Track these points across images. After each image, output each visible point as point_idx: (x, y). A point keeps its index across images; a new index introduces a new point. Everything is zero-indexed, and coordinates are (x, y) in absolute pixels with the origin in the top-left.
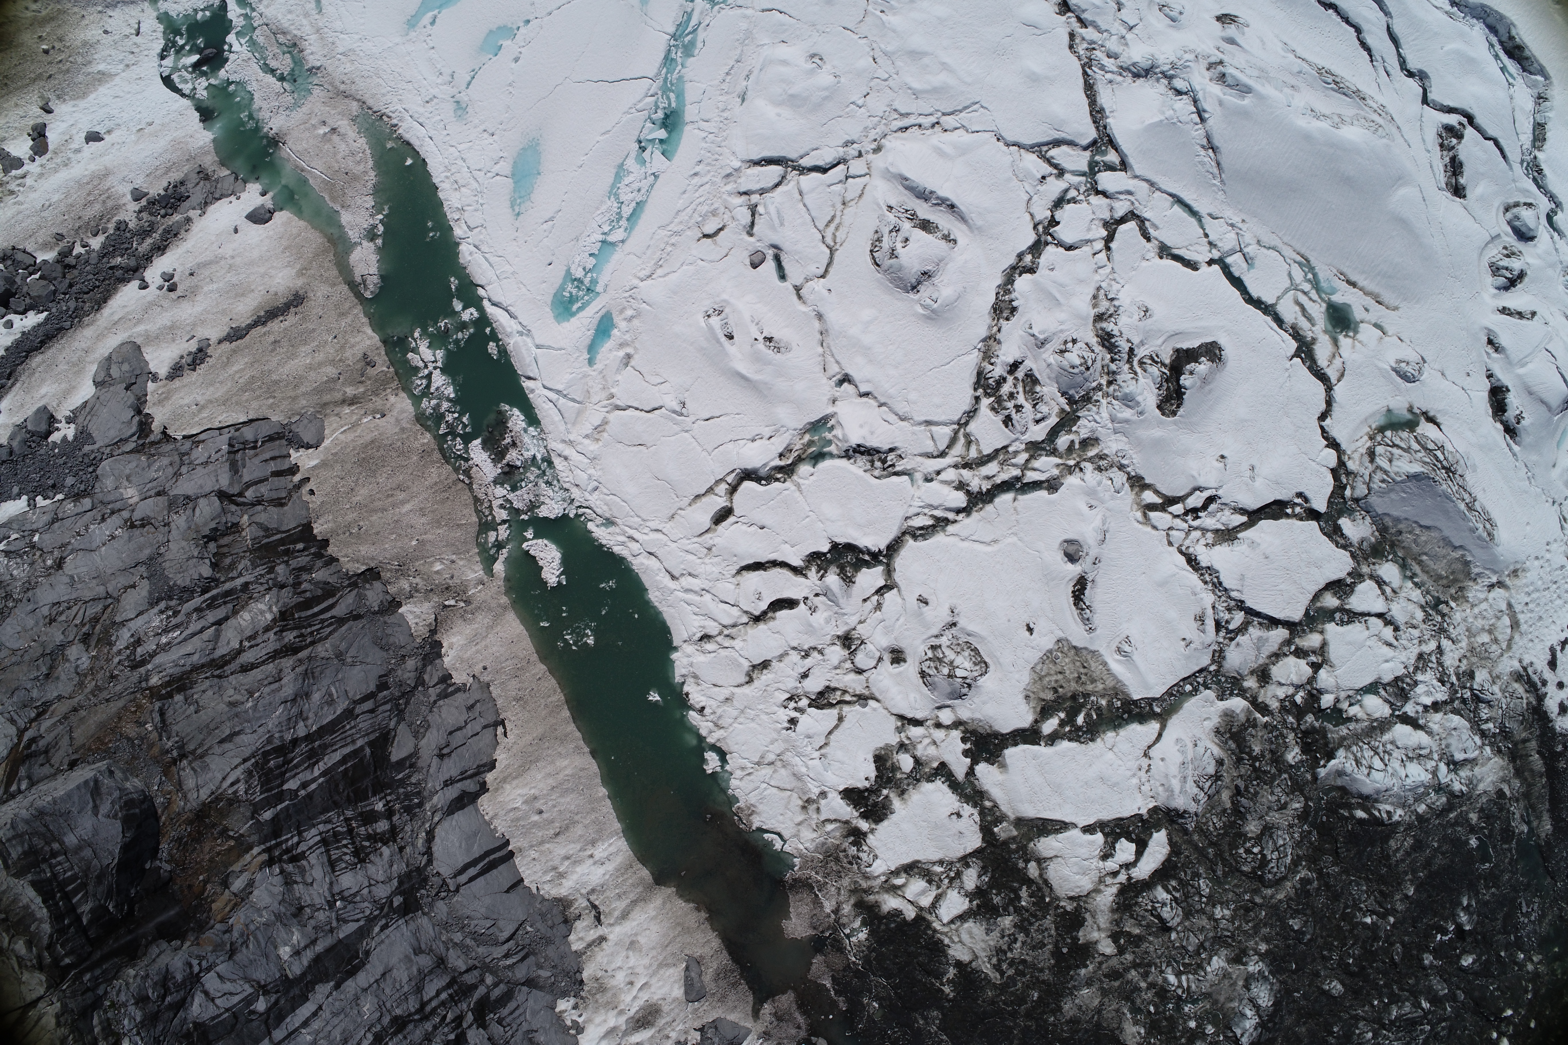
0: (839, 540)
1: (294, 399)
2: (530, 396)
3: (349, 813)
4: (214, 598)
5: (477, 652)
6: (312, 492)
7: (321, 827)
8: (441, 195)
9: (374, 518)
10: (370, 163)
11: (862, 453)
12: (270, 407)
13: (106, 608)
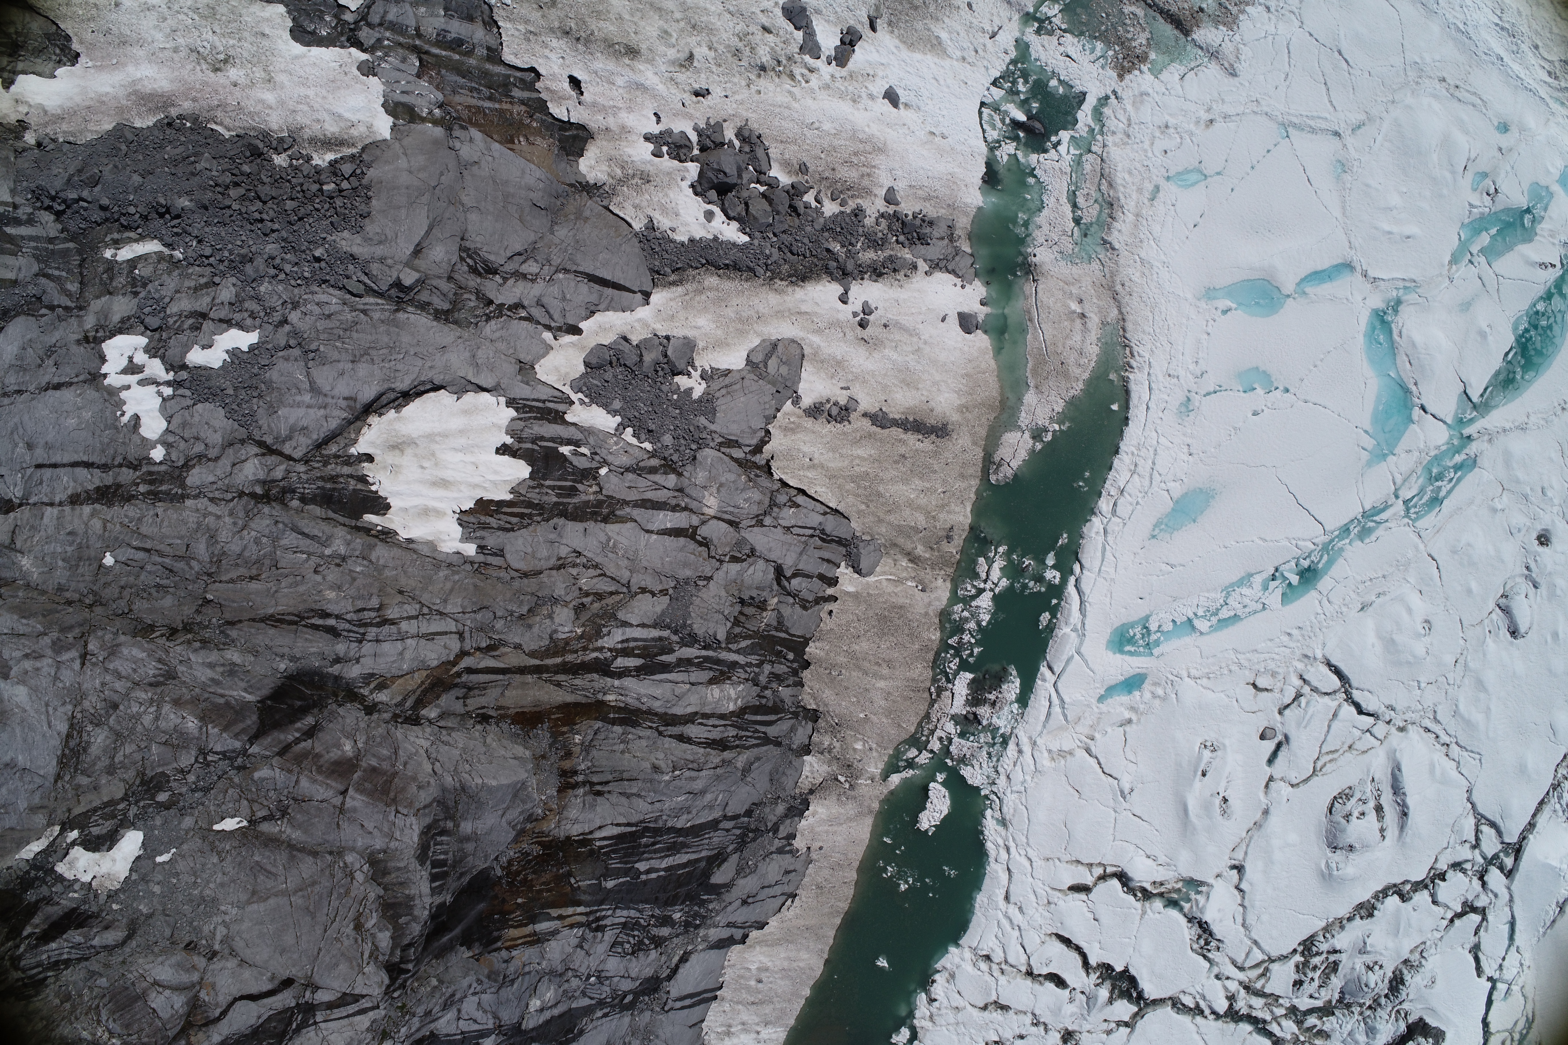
0: (1133, 971)
1: (880, 521)
2: (1039, 682)
3: (657, 912)
4: (707, 659)
5: (827, 832)
6: (830, 613)
7: (633, 913)
8: (1116, 462)
9: (854, 674)
10: (1086, 376)
11: (1200, 926)
12: (859, 512)
13: (617, 593)
